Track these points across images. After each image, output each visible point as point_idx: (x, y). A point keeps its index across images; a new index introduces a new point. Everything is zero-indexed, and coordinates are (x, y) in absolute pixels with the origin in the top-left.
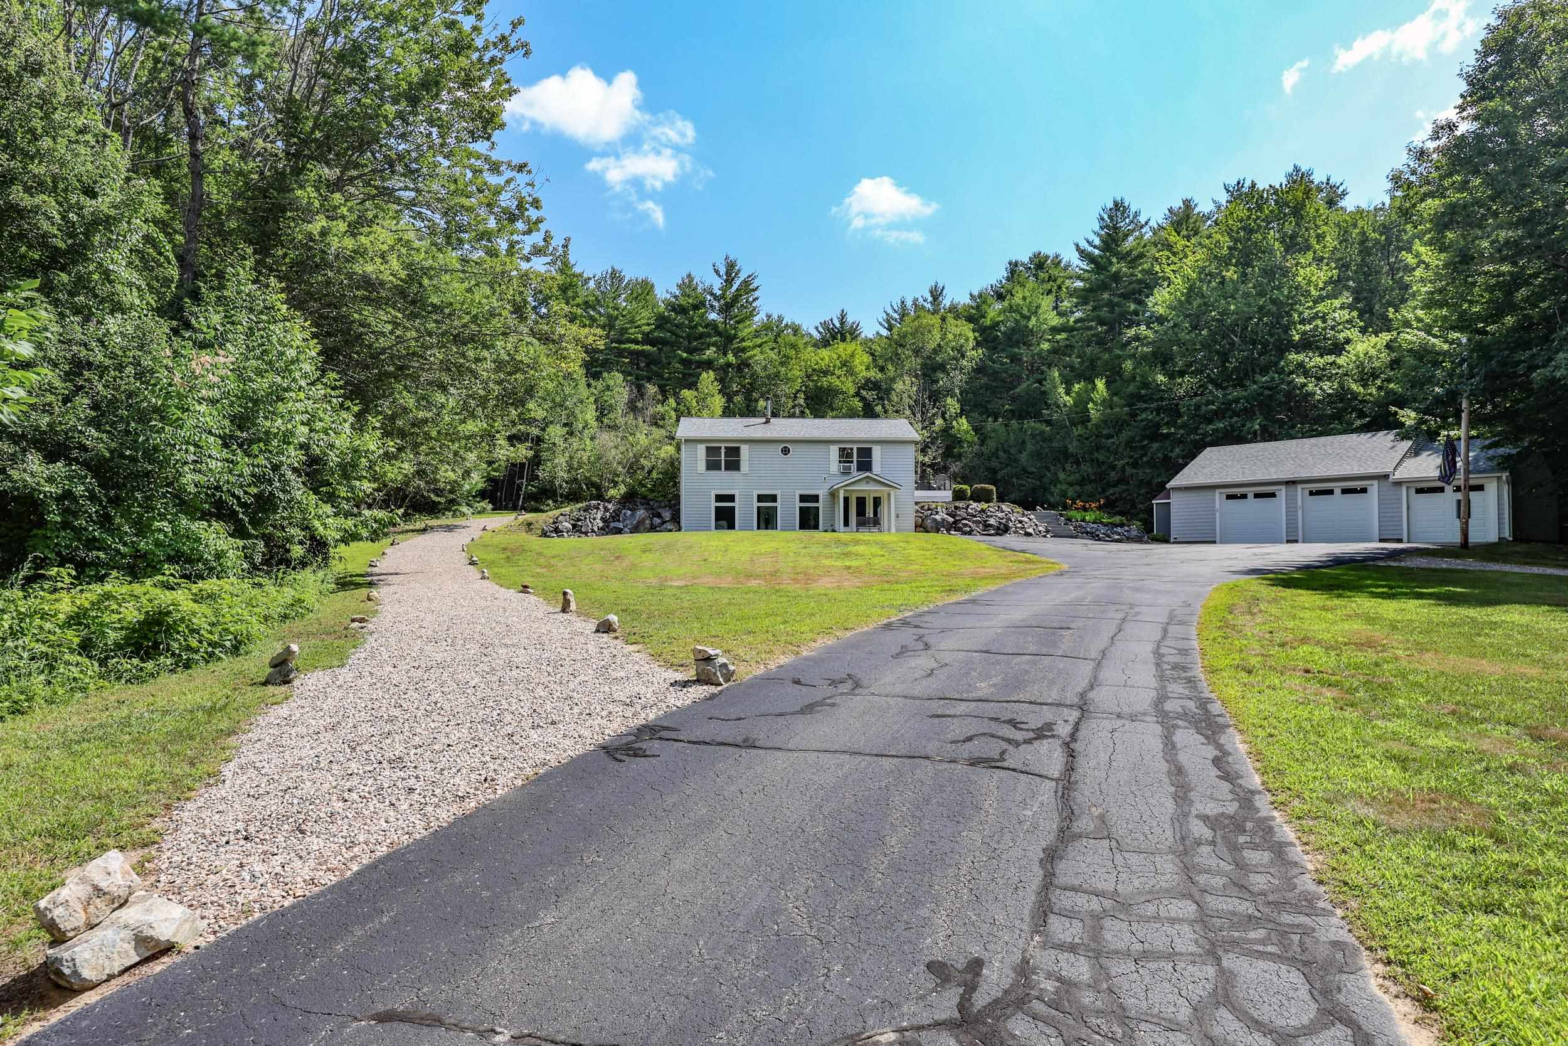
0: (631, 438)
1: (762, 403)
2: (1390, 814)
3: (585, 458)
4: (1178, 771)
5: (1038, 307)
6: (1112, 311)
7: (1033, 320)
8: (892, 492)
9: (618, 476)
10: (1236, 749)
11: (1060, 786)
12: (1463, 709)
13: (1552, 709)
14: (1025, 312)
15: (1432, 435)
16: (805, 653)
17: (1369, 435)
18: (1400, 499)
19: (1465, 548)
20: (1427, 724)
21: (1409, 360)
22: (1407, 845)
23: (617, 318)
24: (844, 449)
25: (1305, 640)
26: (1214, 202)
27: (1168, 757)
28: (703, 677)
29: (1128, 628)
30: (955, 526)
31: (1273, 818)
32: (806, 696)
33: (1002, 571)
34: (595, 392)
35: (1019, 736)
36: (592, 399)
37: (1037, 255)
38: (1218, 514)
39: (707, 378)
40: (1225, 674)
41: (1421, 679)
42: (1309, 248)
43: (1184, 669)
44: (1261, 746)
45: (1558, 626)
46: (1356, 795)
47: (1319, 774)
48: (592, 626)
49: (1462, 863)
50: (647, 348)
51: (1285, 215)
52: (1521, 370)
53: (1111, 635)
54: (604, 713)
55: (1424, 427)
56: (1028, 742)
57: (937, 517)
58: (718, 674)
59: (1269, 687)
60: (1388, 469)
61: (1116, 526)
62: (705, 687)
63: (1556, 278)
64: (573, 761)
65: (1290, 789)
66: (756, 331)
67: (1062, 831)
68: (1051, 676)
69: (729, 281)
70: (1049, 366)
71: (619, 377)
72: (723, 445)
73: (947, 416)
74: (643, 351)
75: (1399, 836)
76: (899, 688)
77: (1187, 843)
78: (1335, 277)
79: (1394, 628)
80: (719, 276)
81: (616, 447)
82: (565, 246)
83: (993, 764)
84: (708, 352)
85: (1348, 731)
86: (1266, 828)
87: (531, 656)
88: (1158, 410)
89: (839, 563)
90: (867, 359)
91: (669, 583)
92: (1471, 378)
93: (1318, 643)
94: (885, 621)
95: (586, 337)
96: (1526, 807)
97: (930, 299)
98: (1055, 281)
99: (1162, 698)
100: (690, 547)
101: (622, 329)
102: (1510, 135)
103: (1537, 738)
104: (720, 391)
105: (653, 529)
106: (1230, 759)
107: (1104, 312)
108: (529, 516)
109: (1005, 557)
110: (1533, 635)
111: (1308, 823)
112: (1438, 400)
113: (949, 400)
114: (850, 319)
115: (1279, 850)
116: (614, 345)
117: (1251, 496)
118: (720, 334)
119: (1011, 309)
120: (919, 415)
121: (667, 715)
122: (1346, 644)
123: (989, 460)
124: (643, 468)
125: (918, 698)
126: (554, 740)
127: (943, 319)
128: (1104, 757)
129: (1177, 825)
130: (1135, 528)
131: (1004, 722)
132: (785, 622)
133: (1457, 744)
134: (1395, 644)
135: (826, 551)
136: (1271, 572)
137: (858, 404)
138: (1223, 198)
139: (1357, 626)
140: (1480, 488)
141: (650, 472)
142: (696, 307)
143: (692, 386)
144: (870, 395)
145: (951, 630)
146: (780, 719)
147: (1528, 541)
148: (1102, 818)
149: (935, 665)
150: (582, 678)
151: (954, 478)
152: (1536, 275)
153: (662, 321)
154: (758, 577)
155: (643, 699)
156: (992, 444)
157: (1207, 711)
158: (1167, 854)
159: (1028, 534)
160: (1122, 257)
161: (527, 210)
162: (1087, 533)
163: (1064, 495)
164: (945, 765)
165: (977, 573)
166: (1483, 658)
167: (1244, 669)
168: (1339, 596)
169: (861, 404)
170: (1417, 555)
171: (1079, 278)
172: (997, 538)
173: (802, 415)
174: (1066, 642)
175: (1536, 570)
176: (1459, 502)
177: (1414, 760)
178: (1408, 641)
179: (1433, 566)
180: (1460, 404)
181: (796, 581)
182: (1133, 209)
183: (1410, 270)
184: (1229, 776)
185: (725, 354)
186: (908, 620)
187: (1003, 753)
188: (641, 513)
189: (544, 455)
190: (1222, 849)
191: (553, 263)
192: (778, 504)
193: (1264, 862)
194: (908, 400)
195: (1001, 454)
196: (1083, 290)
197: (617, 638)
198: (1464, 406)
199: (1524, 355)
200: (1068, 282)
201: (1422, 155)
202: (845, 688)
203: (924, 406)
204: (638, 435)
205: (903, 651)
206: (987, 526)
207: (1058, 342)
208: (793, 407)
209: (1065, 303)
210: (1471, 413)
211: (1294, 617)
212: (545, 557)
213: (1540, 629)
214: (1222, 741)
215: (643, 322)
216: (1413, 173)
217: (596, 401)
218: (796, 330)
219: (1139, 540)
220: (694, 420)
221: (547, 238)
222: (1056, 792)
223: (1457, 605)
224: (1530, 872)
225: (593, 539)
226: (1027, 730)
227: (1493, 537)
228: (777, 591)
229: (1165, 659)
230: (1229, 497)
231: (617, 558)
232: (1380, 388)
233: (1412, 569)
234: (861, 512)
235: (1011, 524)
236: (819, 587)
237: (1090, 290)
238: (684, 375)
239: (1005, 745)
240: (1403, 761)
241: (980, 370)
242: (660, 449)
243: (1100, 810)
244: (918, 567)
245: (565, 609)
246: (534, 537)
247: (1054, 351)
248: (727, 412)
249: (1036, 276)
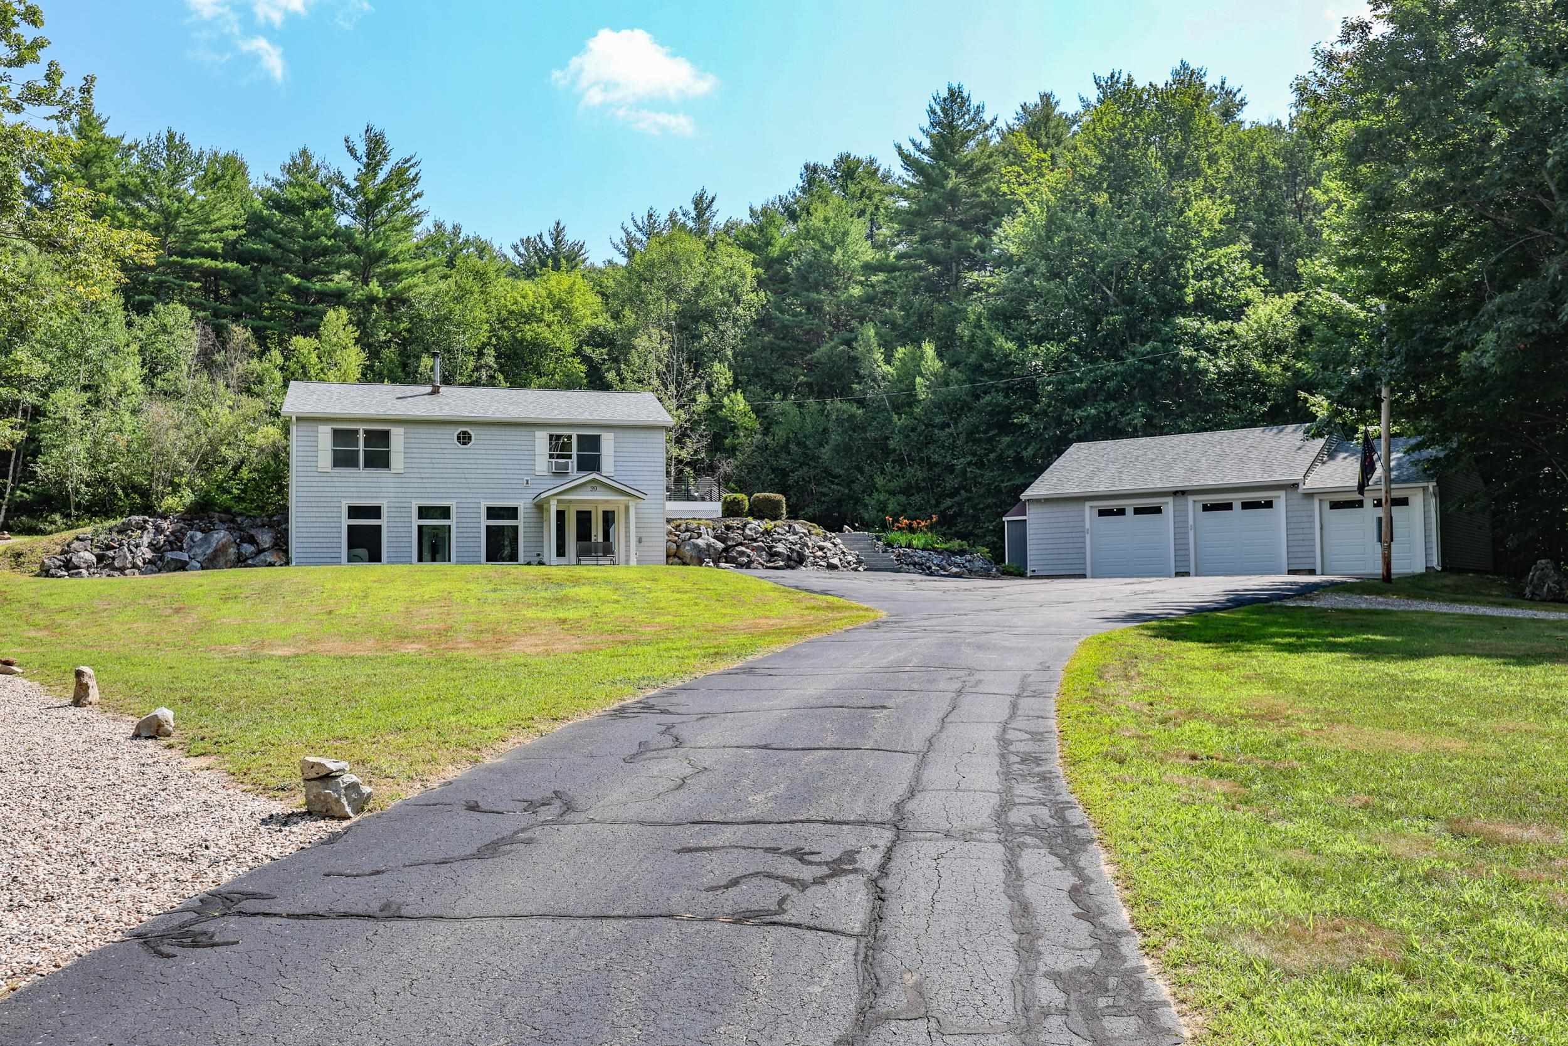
0: (203, 413)
1: (426, 361)
2: (1285, 951)
3: (121, 445)
4: (1024, 909)
5: (846, 233)
6: (947, 246)
7: (839, 252)
8: (632, 504)
9: (181, 474)
10: (1100, 873)
11: (862, 945)
12: (1377, 800)
13: (1477, 795)
14: (828, 239)
15: (1349, 431)
16: (488, 761)
17: (1275, 430)
18: (1312, 516)
19: (1387, 583)
20: (1334, 823)
21: (1321, 330)
22: (1304, 993)
23: (178, 214)
24: (559, 437)
25: (1192, 714)
26: (1082, 99)
27: (1011, 891)
28: (317, 808)
29: (966, 702)
30: (726, 556)
31: (1142, 969)
32: (487, 828)
33: (793, 623)
34: (140, 334)
35: (806, 873)
36: (135, 347)
37: (844, 159)
38: (1088, 537)
39: (336, 319)
40: (1090, 766)
41: (1330, 762)
42: (1198, 173)
43: (1038, 761)
44: (1132, 868)
45: (1488, 684)
46: (1245, 927)
47: (1201, 902)
48: (127, 727)
49: (1365, 1010)
50: (231, 265)
51: (1169, 125)
52: (1447, 349)
53: (941, 715)
54: (142, 877)
55: (1339, 420)
56: (820, 881)
57: (700, 542)
58: (344, 801)
59: (1144, 782)
60: (1297, 477)
61: (954, 553)
62: (321, 823)
63: (1484, 233)
64: (82, 963)
65: (1165, 926)
66: (418, 248)
67: (862, 1012)
68: (855, 780)
69: (372, 167)
70: (862, 320)
71: (183, 312)
72: (361, 428)
73: (714, 390)
74: (225, 271)
75: (1295, 980)
76: (634, 810)
77: (1032, 1014)
78: (1232, 215)
79: (1301, 692)
80: (356, 157)
81: (178, 427)
82: (85, 90)
83: (768, 919)
84: (336, 277)
85: (1240, 838)
86: (1134, 983)
87: (12, 783)
88: (1008, 390)
89: (549, 614)
90: (595, 300)
91: (266, 652)
92: (1390, 359)
93: (1209, 717)
94: (616, 705)
95: (122, 245)
96: (1443, 929)
97: (693, 214)
98: (870, 198)
99: (1006, 805)
100: (304, 592)
101: (189, 232)
102: (1428, 46)
103: (1459, 835)
104: (357, 341)
105: (241, 561)
106: (1092, 889)
107: (937, 246)
108: (18, 542)
109: (799, 601)
110: (1459, 695)
111: (1186, 972)
112: (1353, 386)
113: (717, 366)
114: (570, 237)
115: (1148, 1012)
116: (175, 258)
117: (1130, 511)
118: (357, 250)
119: (807, 234)
120: (672, 388)
121: (252, 874)
122: (1242, 717)
123: (776, 455)
124: (224, 462)
125: (661, 824)
126: (49, 929)
127: (711, 246)
128: (924, 896)
129: (1019, 988)
130: (980, 556)
131: (786, 853)
132: (458, 711)
133: (1367, 848)
134: (1302, 715)
135: (530, 595)
136: (1154, 617)
137: (580, 368)
138: (1093, 95)
139: (1257, 691)
140: (1403, 502)
141: (236, 469)
142: (315, 205)
143: (312, 330)
144: (598, 354)
145: (713, 715)
146: (443, 870)
147: (1461, 571)
148: (919, 988)
149: (689, 771)
150: (106, 817)
151: (725, 482)
152: (1461, 229)
153: (257, 225)
154: (418, 638)
155: (213, 848)
156: (780, 433)
157: (1064, 820)
158: (1003, 1033)
159: (832, 567)
160: (963, 168)
161: (14, 24)
162: (915, 564)
163: (882, 508)
164: (698, 926)
165: (756, 626)
166: (1402, 730)
167: (1114, 758)
168: (1237, 650)
169: (583, 368)
170: (1333, 592)
171: (902, 194)
172: (788, 573)
173: (492, 382)
174: (880, 726)
175: (1466, 609)
176: (1380, 520)
177: (1317, 873)
178: (1317, 710)
179: (1350, 606)
180: (1380, 391)
181: (478, 643)
182: (975, 102)
183: (1318, 210)
184: (1089, 913)
185: (366, 282)
186: (651, 701)
187: (782, 901)
188: (220, 536)
189: (46, 438)
190: (1077, 1018)
191: (64, 116)
192: (453, 522)
193: (1129, 1032)
194: (655, 364)
195: (793, 447)
196: (907, 212)
197: (170, 747)
198: (1383, 394)
199: (1449, 331)
200: (889, 200)
201: (1330, 60)
202: (548, 813)
203: (680, 373)
204: (217, 408)
205: (643, 748)
206: (773, 555)
207: (873, 286)
208: (477, 369)
209: (884, 231)
210: (1392, 403)
211: (1180, 681)
212: (45, 610)
213: (1467, 689)
214: (1081, 864)
215: (226, 222)
216: (1322, 83)
217: (142, 350)
218: (482, 249)
219: (986, 575)
220: (313, 386)
221: (53, 74)
222: (856, 954)
223: (1376, 660)
224: (1443, 1015)
225: (135, 580)
226: (819, 864)
227: (1420, 568)
228: (448, 661)
229: (1012, 748)
230: (1103, 513)
231: (177, 611)
232: (1286, 368)
233: (1326, 610)
234: (584, 534)
235: (807, 552)
236: (515, 653)
237: (918, 213)
238: (297, 312)
239: (786, 889)
240: (1304, 876)
241: (763, 322)
242: (255, 431)
243: (916, 977)
244: (670, 618)
245: (79, 700)
246: (25, 578)
247: (869, 299)
248: (371, 375)
249: (844, 188)
